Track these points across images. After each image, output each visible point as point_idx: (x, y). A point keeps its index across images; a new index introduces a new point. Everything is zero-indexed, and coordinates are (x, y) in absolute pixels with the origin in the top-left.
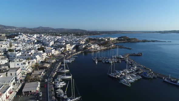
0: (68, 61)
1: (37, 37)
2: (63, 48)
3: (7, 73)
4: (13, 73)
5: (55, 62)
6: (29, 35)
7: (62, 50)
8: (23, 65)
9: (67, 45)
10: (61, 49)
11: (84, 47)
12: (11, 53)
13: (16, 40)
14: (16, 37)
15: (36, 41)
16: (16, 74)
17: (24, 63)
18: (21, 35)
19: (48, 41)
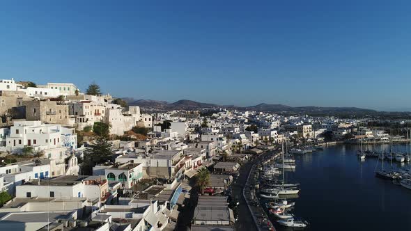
0: (299, 150)
1: (250, 116)
2: (296, 132)
3: (197, 145)
4: (205, 145)
5: (273, 151)
6: (236, 112)
7: (293, 135)
8: (219, 142)
9: (305, 127)
10: (291, 134)
11: (344, 133)
12: (204, 128)
13: (214, 118)
14: (214, 115)
15: (246, 121)
16: (208, 147)
17: (221, 139)
18: (222, 111)
19: (268, 121)
